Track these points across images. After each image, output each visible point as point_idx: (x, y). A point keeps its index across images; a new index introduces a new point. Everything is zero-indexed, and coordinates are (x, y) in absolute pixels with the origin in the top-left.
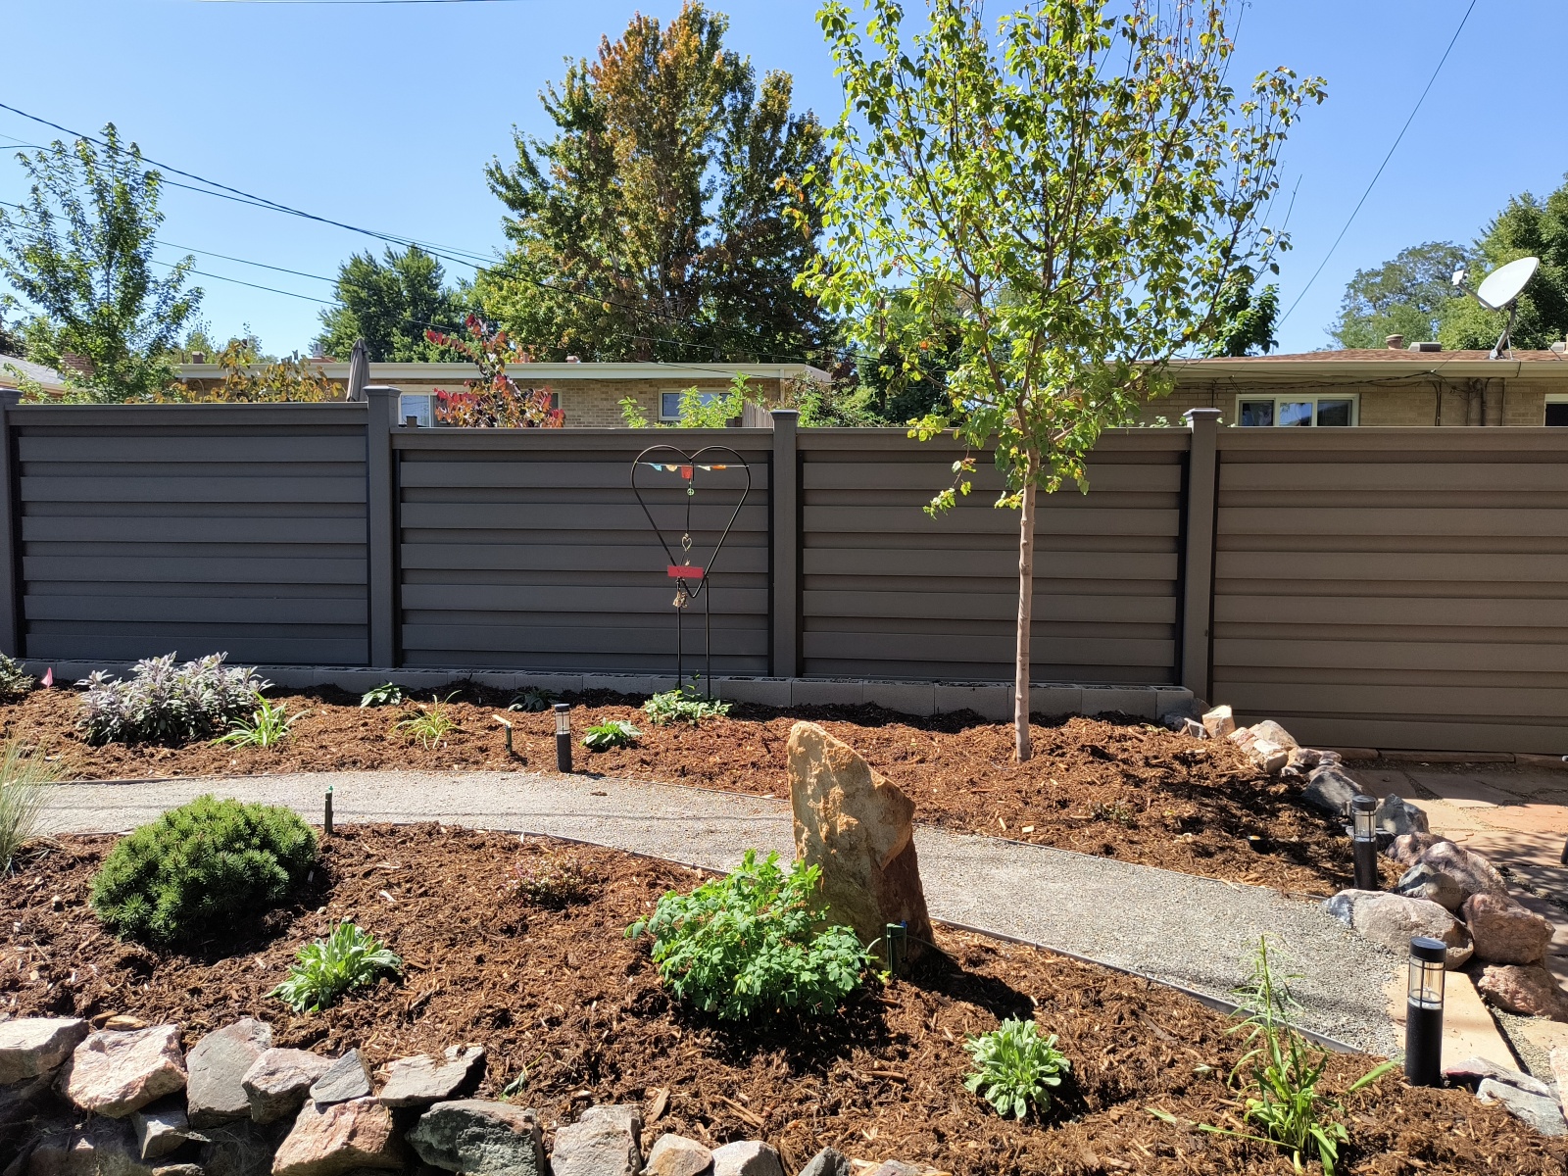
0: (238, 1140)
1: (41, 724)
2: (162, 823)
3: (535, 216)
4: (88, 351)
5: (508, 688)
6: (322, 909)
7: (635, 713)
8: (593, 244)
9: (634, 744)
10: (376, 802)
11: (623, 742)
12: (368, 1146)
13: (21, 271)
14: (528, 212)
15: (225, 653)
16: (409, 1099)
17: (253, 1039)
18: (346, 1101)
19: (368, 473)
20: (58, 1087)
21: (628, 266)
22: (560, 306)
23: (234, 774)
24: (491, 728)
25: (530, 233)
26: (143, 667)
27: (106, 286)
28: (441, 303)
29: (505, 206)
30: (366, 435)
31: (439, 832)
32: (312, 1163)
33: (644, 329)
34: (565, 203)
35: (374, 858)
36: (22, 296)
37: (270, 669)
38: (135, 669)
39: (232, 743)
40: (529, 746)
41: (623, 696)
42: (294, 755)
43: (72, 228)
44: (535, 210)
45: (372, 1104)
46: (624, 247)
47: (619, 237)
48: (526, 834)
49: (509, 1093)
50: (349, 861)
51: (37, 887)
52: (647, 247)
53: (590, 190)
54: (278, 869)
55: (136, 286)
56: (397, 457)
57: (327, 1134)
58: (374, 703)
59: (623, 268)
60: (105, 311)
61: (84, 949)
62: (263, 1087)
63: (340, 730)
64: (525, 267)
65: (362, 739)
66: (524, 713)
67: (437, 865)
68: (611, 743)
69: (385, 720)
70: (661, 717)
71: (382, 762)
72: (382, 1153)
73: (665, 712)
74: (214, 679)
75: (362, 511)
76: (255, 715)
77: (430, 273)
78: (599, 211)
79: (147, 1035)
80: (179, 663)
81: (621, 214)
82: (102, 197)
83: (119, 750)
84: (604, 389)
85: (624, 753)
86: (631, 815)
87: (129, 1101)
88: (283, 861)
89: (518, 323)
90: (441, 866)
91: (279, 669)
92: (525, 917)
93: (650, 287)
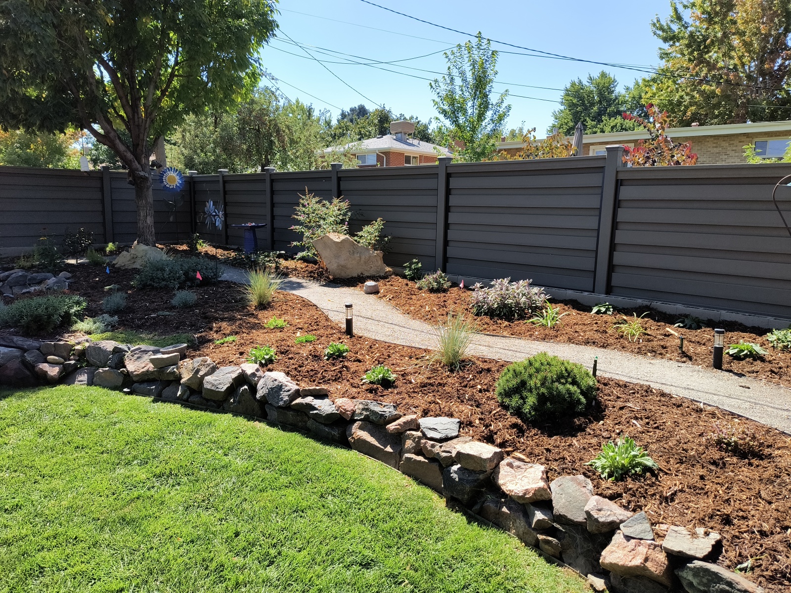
0: (576, 535)
1: (456, 303)
2: (526, 362)
3: (677, 44)
4: (463, 138)
5: (672, 313)
6: (602, 422)
7: (760, 339)
8: (713, 55)
9: (762, 359)
10: (610, 366)
11: (755, 357)
12: (655, 569)
13: (442, 106)
14: (674, 42)
15: (531, 280)
16: (680, 552)
17: (585, 487)
18: (641, 539)
19: (602, 192)
20: (494, 478)
21: (735, 65)
22: (687, 94)
23: (537, 339)
24: (665, 335)
25: (674, 54)
26: (496, 283)
27: (471, 108)
28: (615, 100)
29: (661, 41)
30: (603, 172)
31: (651, 391)
32: (623, 566)
33: (742, 103)
34: (698, 34)
35: (622, 400)
36: (441, 117)
37: (551, 289)
38: (492, 283)
39: (533, 323)
40: (692, 350)
41: (749, 328)
42: (563, 334)
43: (461, 84)
44: (678, 40)
45: (656, 546)
46: (733, 53)
47: (731, 48)
48: (704, 404)
49: (741, 570)
50: (609, 398)
51: (471, 380)
52: (749, 52)
53: (716, 23)
54: (581, 397)
55: (485, 106)
56: (619, 183)
57: (631, 554)
58: (598, 312)
59: (731, 67)
60: (471, 120)
61: (495, 414)
62: (596, 516)
63: (584, 324)
64: (669, 74)
65: (596, 331)
66: (684, 330)
67: (661, 412)
68: (746, 356)
69: (606, 322)
70: (779, 345)
71: (608, 345)
72: (662, 576)
73: (784, 342)
74: (526, 291)
75: (597, 213)
76: (544, 311)
77: (610, 85)
78: (719, 35)
79: (531, 467)
80: (511, 281)
81: (734, 34)
82: (474, 67)
83: (487, 319)
84: (715, 141)
85: (755, 363)
86: (772, 405)
87: (527, 498)
88: (583, 393)
89: (662, 107)
90: (663, 413)
91: (554, 290)
92: (723, 458)
93: (749, 77)
